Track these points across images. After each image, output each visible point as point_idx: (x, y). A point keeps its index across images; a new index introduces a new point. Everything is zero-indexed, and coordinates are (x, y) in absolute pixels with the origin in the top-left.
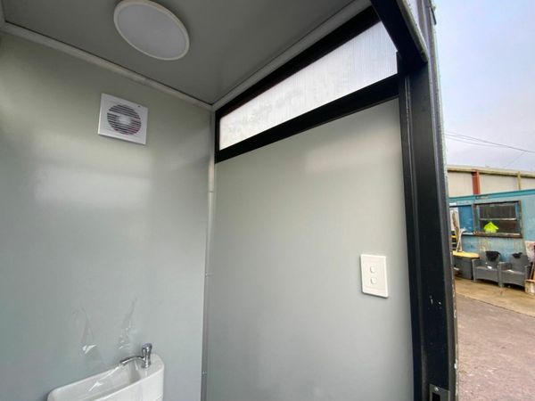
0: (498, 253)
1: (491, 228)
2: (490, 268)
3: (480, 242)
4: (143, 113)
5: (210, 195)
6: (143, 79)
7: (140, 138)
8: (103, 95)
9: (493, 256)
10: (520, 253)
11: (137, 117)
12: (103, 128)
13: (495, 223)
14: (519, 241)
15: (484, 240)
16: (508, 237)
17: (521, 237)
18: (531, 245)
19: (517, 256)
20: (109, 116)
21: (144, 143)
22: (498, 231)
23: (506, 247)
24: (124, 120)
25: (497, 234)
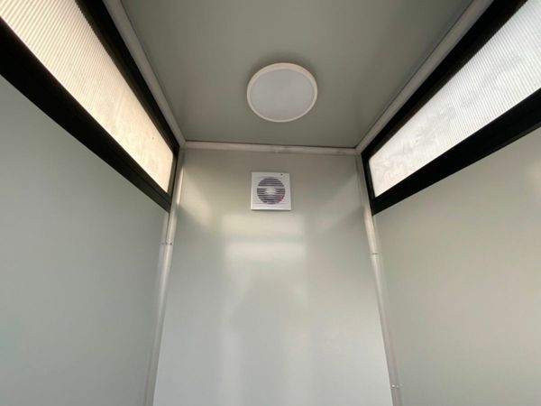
4: (285, 180)
5: (375, 258)
6: (282, 148)
7: (285, 204)
8: (253, 174)
11: (281, 185)
12: (256, 204)
20: (259, 191)
21: (290, 209)
24: (271, 191)
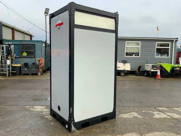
0: (28, 64)
1: (25, 54)
2: (26, 69)
3: (21, 60)
9: (26, 65)
10: (34, 63)
13: (26, 52)
14: (34, 59)
15: (23, 59)
16: (31, 57)
17: (35, 57)
18: (38, 60)
19: (33, 64)
22: (27, 55)
23: (30, 61)
25: (27, 56)
